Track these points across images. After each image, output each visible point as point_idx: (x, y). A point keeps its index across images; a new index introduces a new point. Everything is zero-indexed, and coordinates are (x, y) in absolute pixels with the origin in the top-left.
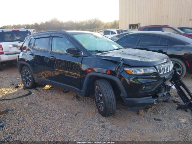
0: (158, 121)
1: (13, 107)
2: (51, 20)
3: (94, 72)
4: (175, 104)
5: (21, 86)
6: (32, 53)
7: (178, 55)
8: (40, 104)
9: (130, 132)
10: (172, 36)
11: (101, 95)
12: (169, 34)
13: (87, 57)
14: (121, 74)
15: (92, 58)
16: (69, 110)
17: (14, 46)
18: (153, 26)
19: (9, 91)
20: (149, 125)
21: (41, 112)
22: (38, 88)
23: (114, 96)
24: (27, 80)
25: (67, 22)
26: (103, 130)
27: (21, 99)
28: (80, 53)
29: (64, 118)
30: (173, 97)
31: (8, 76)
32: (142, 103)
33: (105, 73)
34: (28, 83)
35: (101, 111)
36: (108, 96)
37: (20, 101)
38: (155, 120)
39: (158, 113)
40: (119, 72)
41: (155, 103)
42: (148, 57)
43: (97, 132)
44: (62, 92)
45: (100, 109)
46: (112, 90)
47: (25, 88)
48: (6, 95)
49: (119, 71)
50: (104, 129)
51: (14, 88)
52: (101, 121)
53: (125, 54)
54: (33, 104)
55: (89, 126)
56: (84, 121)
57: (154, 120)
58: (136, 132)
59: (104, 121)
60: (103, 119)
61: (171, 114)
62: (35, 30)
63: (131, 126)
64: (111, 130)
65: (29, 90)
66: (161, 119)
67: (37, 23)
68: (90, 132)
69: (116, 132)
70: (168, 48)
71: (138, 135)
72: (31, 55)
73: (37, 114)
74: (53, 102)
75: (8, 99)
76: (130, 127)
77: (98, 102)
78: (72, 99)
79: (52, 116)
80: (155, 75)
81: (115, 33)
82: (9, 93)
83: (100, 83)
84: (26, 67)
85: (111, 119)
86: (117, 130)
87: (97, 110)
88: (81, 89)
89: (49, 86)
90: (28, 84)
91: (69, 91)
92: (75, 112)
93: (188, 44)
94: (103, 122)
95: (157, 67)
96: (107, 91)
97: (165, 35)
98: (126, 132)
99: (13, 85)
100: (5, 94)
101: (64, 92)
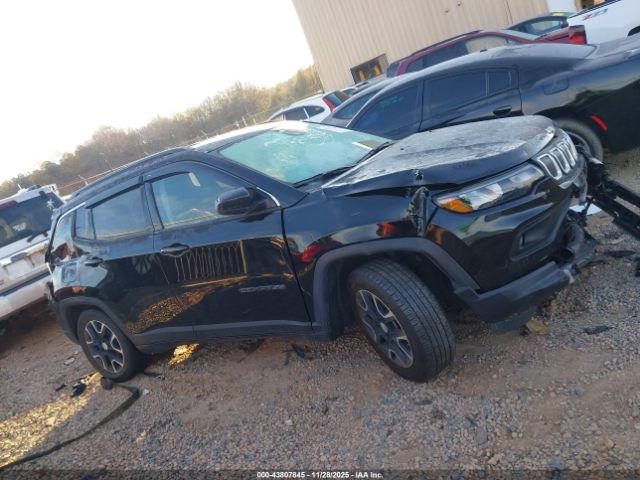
0: (601, 334)
1: (100, 462)
2: (94, 137)
3: (339, 245)
4: (621, 262)
5: (94, 379)
6: (95, 258)
7: (562, 105)
8: (185, 418)
9: (531, 403)
10: (520, 55)
11: (390, 314)
12: (506, 50)
13: (295, 208)
14: (432, 223)
15: (313, 203)
16: (294, 403)
17: (16, 259)
18: (434, 48)
19: (58, 413)
20: (581, 358)
21: (204, 441)
22: (153, 369)
23: (435, 304)
24: (105, 354)
25: (146, 125)
26: (442, 427)
27: (115, 422)
28: (267, 201)
29: (291, 434)
30: (603, 242)
31: (34, 365)
32: (532, 294)
33: (377, 236)
34: (115, 363)
35: (405, 366)
36: (416, 309)
37: (115, 433)
38: (589, 334)
39: (585, 310)
40: (424, 219)
41: (572, 280)
42: (495, 138)
43: (425, 442)
44: (242, 353)
45: (399, 361)
46: (420, 286)
47: (110, 383)
48: (55, 428)
49: (421, 214)
50: (445, 423)
51: (72, 397)
52: (418, 400)
53: (418, 154)
54: (164, 425)
55: (390, 433)
56: (363, 420)
57: (587, 336)
58: (553, 395)
59: (429, 398)
60: (422, 390)
61: (630, 296)
62: (54, 185)
63: (526, 382)
64: (468, 419)
65: (126, 384)
66: (607, 322)
67: (49, 163)
68: (402, 450)
69: (487, 418)
70: (520, 95)
71: (565, 403)
72: (94, 265)
73: (194, 456)
74: (228, 397)
75: (69, 442)
76: (523, 384)
77: (383, 341)
78: (287, 363)
79: (250, 443)
80: (542, 190)
81: (322, 110)
82: (64, 417)
83: (371, 277)
84: (91, 312)
85: (447, 383)
86: (485, 409)
87: (387, 370)
88: (311, 319)
89: (185, 350)
90: (117, 366)
91: (261, 342)
92: (318, 403)
93: (579, 61)
94: (429, 402)
95: (538, 160)
96: (405, 294)
97: (495, 57)
98: (518, 407)
99: (63, 386)
100: (50, 429)
101: (245, 349)
